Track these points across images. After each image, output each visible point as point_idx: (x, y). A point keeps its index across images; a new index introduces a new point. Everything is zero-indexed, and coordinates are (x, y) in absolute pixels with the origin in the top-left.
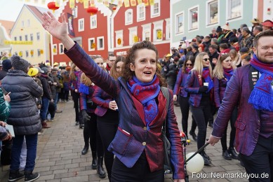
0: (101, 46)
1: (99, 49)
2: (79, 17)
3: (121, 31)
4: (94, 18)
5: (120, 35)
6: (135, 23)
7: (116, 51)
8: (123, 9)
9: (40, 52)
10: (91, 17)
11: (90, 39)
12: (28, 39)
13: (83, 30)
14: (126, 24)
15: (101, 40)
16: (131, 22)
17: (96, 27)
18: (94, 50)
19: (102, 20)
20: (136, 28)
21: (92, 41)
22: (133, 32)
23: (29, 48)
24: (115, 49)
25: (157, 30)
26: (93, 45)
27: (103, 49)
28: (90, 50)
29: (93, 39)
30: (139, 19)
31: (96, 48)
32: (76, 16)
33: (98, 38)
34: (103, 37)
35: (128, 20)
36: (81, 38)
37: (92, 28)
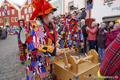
0: (16, 20)
1: (16, 21)
2: (8, 10)
3: (23, 16)
4: (13, 11)
5: (23, 17)
6: (28, 13)
8: (24, 8)
10: (12, 10)
11: (12, 18)
13: (9, 14)
15: (16, 18)
16: (27, 13)
17: (14, 14)
18: (14, 22)
19: (16, 11)
20: (28, 15)
26: (14, 20)
29: (13, 18)
30: (29, 12)
32: (6, 9)
34: (17, 17)
35: (26, 12)
36: (8, 17)
37: (12, 14)
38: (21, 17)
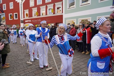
1: (15, 19)
3: (28, 10)
7: (24, 20)
11: (9, 14)
13: (5, 9)
14: (30, 7)
15: (16, 15)
18: (12, 19)
21: (11, 15)
22: (35, 10)
24: (24, 19)
25: (49, 9)
26: (12, 17)
27: (17, 19)
28: (10, 19)
29: (12, 14)
31: (13, 19)
36: (4, 14)
38: (24, 12)
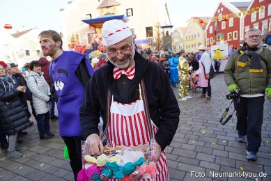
2: (223, 21)
5: (248, 29)
6: (258, 20)
9: (199, 44)
10: (230, 20)
12: (194, 37)
16: (255, 20)
17: (232, 25)
19: (237, 21)
20: (258, 24)
23: (193, 42)
30: (260, 17)
32: (221, 20)
33: (234, 32)
34: (237, 32)
35: (253, 18)
37: (230, 26)
